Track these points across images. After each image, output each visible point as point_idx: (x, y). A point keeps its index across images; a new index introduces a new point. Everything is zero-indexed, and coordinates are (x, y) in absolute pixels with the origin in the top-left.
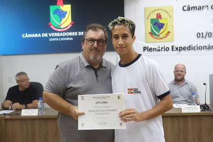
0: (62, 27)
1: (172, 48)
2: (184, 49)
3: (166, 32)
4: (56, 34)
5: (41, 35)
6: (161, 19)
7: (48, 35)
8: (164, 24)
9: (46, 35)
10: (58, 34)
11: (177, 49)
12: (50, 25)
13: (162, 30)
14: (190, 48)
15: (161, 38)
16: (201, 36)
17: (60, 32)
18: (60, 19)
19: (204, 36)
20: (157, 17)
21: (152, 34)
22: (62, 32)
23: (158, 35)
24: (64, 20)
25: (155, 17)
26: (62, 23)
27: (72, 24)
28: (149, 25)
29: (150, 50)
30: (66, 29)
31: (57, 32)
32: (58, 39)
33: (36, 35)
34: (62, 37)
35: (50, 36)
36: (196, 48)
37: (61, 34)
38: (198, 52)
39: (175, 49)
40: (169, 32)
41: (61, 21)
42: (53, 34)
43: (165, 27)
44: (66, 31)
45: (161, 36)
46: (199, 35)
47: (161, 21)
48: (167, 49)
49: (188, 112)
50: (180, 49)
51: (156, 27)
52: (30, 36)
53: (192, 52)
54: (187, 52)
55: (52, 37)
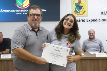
0: (24, 6)
1: (87, 20)
2: (94, 20)
3: (83, 11)
4: (19, 11)
5: (11, 11)
6: (81, 3)
7: (15, 11)
8: (82, 6)
9: (14, 11)
10: (21, 11)
11: (89, 21)
12: (16, 5)
13: (81, 10)
14: (97, 20)
15: (81, 15)
16: (103, 13)
17: (22, 9)
18: (22, 2)
19: (105, 13)
20: (79, 2)
21: (76, 12)
22: (24, 9)
23: (79, 13)
24: (24, 2)
25: (77, 2)
26: (23, 4)
27: (29, 5)
28: (74, 6)
30: (26, 8)
31: (20, 9)
32: (21, 13)
33: (8, 11)
34: (23, 12)
35: (16, 11)
36: (100, 20)
38: (101, 22)
39: (88, 21)
40: (85, 11)
41: (23, 3)
42: (18, 11)
43: (83, 8)
44: (26, 9)
45: (81, 13)
46: (102, 13)
47: (81, 5)
48: (84, 21)
49: (100, 57)
50: (91, 21)
51: (78, 8)
52: (4, 11)
53: (98, 22)
54: (95, 22)
55: (17, 12)
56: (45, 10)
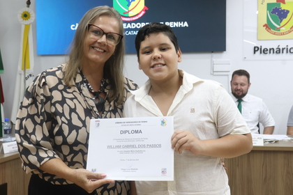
3: (290, 24)
6: (284, 3)
8: (288, 12)
13: (285, 21)
15: (283, 34)
17: (127, 22)
18: (127, 3)
20: (278, 1)
21: (268, 26)
22: (131, 22)
23: (278, 29)
24: (133, 4)
26: (130, 8)
27: (146, 11)
29: (265, 51)
30: (137, 18)
34: (129, 30)
37: (129, 26)
41: (129, 5)
43: (289, 15)
45: (283, 30)
47: (283, 7)
48: (291, 50)
51: (276, 15)
56: (186, 24)
